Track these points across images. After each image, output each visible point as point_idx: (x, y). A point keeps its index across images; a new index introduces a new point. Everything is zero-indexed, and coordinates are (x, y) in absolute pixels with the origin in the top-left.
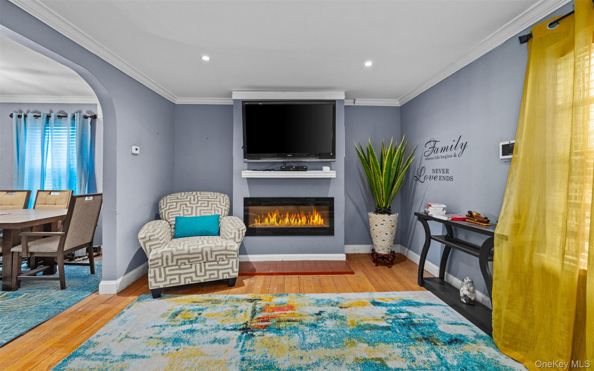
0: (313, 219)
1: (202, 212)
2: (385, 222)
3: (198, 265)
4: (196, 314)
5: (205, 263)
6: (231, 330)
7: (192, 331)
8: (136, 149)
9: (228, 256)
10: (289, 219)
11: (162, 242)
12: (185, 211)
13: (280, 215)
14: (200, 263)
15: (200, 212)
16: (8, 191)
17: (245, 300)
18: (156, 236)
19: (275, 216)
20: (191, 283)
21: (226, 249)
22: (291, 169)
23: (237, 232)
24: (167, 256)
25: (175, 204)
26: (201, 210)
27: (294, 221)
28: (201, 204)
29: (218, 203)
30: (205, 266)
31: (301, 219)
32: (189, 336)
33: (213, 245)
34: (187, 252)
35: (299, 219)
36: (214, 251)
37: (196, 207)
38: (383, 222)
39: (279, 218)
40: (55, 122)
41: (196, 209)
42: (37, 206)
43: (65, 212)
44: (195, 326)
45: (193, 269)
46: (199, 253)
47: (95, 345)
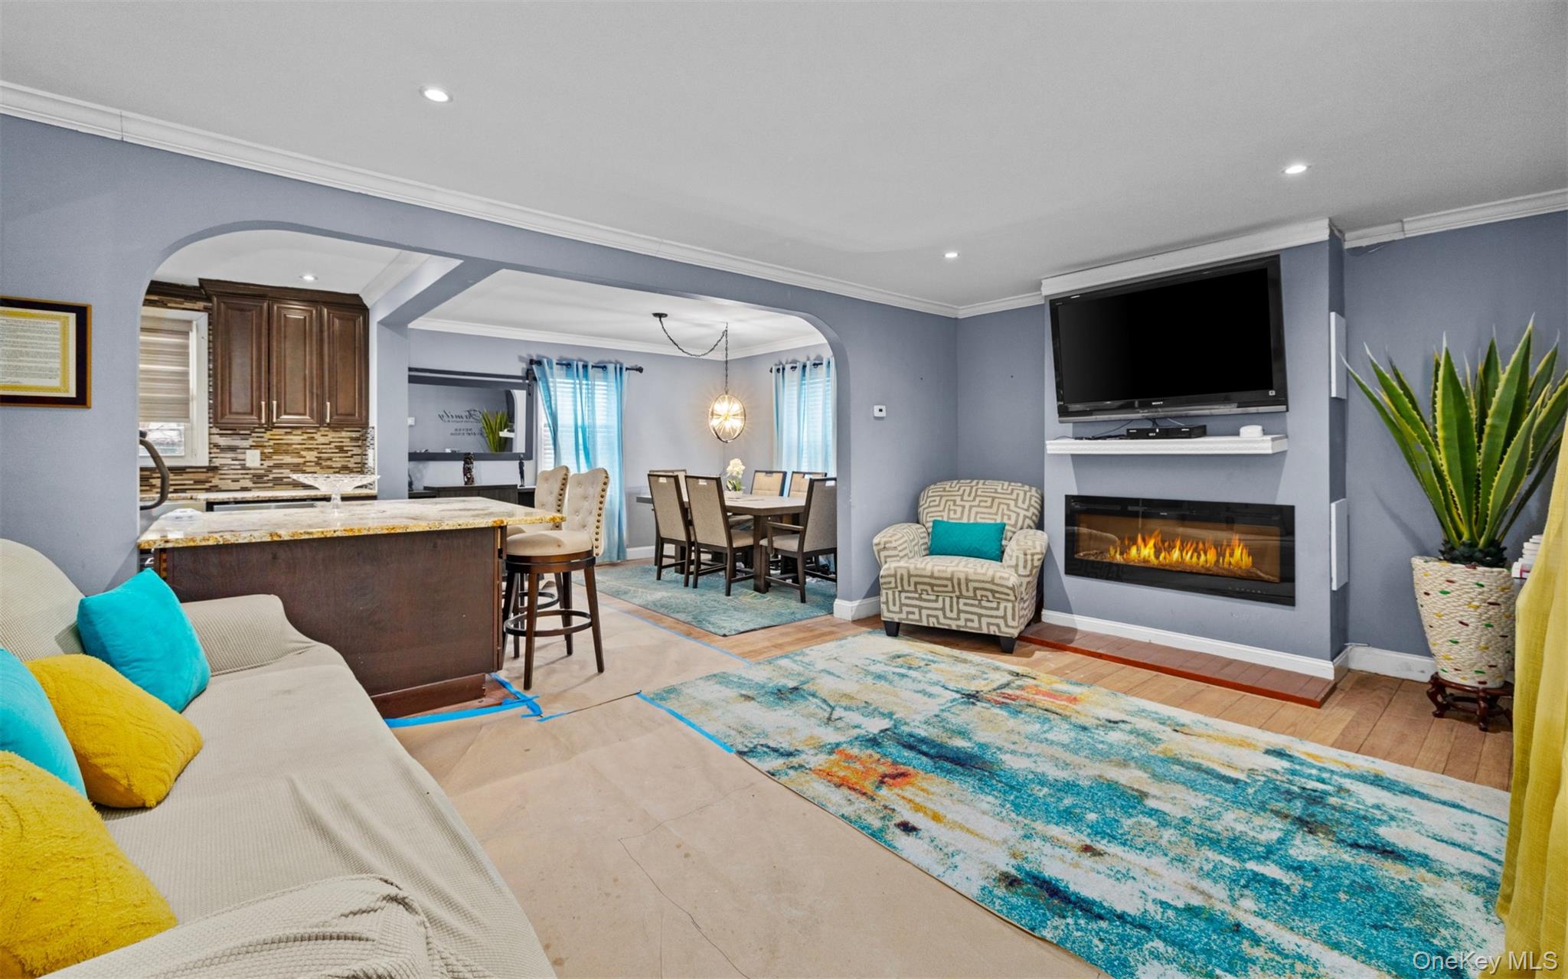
0: (1232, 555)
1: (979, 516)
2: (1452, 587)
3: (948, 600)
4: (922, 664)
5: (958, 598)
6: (953, 691)
7: (903, 676)
8: (881, 410)
9: (997, 595)
10: (1181, 551)
11: (901, 554)
12: (952, 513)
13: (1163, 542)
14: (951, 597)
15: (976, 517)
16: (767, 472)
17: (1005, 670)
18: (894, 544)
19: (1151, 543)
20: (937, 626)
21: (992, 582)
22: (1151, 434)
23: (1022, 556)
24: (902, 575)
25: (938, 499)
26: (977, 513)
27: (1191, 557)
28: (980, 501)
29: (1012, 503)
30: (958, 603)
31: (1206, 554)
32: (896, 678)
33: (972, 571)
34: (929, 574)
35: (1202, 553)
36: (971, 581)
37: (971, 507)
38: (1445, 586)
39: (1160, 548)
40: (811, 375)
41: (970, 511)
42: (791, 493)
43: (802, 502)
44: (911, 673)
45: (939, 605)
46: (946, 579)
47: (805, 655)
